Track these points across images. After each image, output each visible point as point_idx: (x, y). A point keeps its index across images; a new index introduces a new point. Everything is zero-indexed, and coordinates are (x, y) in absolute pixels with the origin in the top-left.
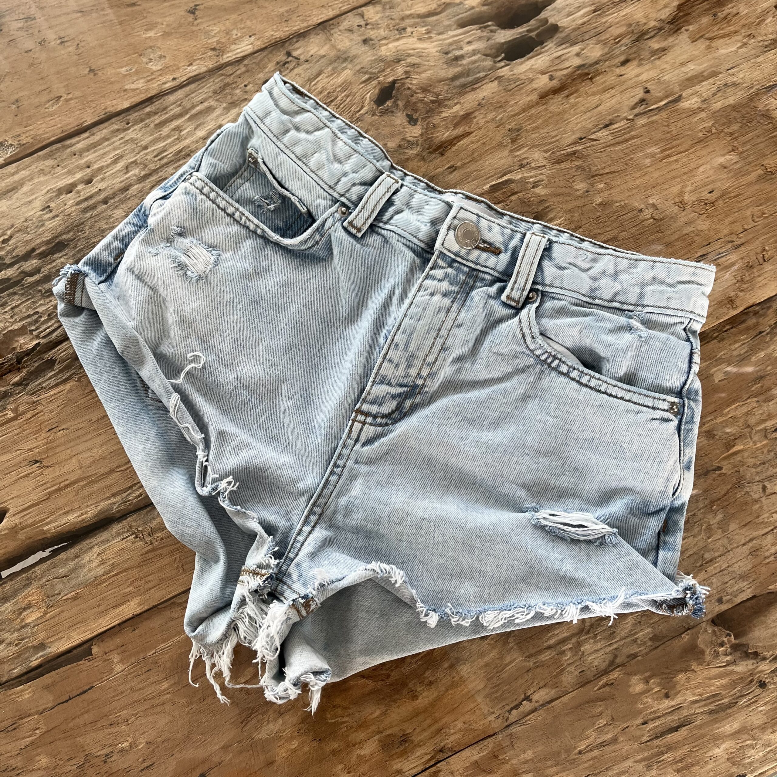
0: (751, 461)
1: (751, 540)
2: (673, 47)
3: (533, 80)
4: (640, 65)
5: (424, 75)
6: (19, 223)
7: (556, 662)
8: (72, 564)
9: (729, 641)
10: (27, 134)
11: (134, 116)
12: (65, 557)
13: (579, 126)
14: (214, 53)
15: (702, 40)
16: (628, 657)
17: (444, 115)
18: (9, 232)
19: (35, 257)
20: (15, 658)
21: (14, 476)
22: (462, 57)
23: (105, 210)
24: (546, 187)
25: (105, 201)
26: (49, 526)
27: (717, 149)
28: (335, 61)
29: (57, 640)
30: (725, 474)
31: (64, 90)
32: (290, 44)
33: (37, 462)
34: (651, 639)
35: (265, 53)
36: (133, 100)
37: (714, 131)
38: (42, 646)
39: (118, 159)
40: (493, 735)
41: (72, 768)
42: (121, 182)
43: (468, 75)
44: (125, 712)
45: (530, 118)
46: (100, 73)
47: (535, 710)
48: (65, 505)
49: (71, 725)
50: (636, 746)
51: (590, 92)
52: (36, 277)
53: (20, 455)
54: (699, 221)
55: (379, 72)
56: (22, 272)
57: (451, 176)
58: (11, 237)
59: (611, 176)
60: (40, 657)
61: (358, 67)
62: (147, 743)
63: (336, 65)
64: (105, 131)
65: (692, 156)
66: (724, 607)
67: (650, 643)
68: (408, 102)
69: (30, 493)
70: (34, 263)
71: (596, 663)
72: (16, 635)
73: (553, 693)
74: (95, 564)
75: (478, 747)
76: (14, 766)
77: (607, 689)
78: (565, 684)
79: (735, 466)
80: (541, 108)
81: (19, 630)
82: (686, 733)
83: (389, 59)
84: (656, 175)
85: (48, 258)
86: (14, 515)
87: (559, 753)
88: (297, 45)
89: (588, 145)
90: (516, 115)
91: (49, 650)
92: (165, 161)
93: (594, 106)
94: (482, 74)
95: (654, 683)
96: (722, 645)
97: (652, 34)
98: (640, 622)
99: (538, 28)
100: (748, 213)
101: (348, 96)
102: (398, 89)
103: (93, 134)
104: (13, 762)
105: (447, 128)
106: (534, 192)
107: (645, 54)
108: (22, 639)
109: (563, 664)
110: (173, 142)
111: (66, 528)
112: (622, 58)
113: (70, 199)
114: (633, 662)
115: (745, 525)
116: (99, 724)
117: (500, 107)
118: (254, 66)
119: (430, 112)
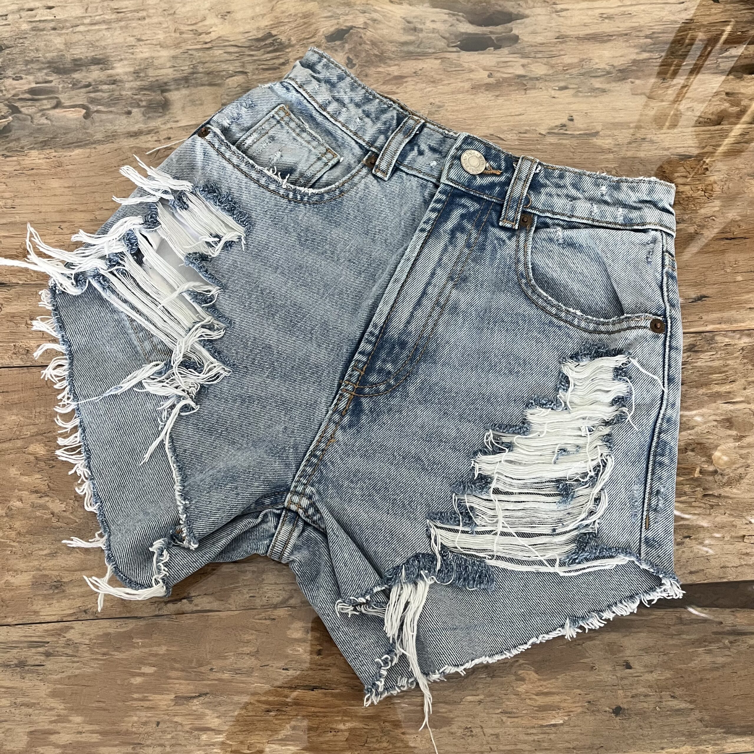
2: (613, 91)
4: (575, 95)
5: (379, 32)
22: (421, 30)
43: (418, 47)
68: (355, 47)
80: (468, 97)
90: (444, 94)
94: (430, 51)
99: (501, 33)
101: (305, 23)
102: (352, 34)
112: (562, 84)
117: (433, 82)
119: (369, 62)
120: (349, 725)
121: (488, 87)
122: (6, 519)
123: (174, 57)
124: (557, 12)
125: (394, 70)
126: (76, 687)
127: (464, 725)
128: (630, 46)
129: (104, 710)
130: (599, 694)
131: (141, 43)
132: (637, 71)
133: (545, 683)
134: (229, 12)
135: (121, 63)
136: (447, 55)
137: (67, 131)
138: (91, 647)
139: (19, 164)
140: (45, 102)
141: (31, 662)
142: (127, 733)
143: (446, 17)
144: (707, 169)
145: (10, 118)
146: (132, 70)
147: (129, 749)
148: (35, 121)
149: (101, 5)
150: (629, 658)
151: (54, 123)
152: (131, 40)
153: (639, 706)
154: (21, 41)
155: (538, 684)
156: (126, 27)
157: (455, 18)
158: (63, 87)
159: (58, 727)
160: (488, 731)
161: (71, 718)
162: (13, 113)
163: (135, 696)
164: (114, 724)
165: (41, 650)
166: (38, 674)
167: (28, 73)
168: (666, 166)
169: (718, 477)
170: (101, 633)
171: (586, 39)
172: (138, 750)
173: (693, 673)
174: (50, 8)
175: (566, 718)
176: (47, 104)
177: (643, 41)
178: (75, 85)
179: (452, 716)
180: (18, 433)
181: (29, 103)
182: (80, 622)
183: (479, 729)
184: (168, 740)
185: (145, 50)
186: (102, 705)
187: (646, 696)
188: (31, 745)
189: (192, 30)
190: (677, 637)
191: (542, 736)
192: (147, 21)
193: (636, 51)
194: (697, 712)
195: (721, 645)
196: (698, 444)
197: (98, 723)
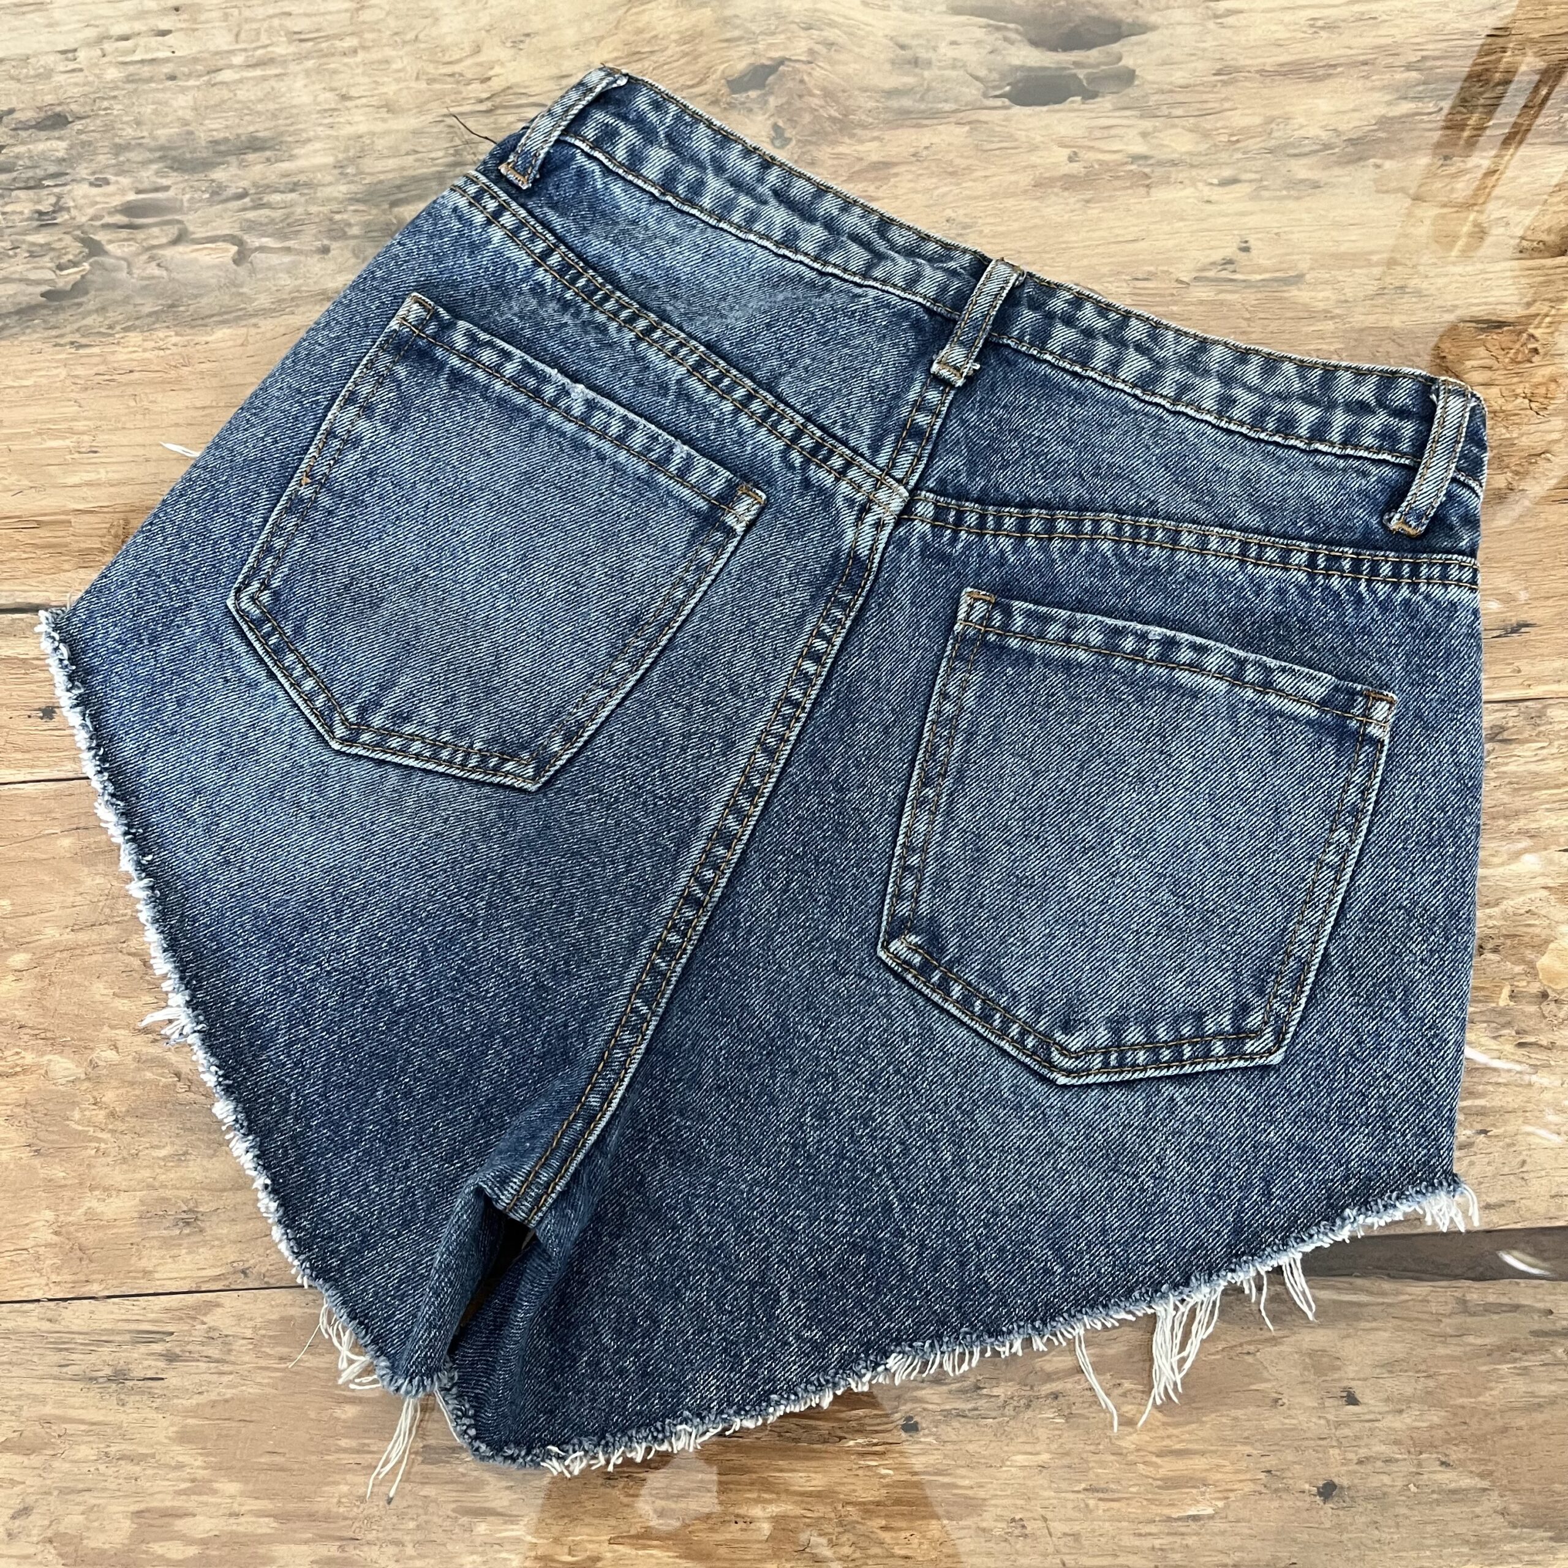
2: (1334, 186)
4: (1255, 197)
5: (840, 68)
22: (929, 63)
43: (922, 99)
68: (789, 103)
80: (1027, 204)
90: (976, 198)
94: (947, 107)
99: (1098, 65)
101: (686, 54)
102: (783, 75)
112: (1227, 173)
117: (953, 174)
119: (819, 135)
120: (774, 1509)
121: (1070, 183)
122: (86, 1084)
123: (416, 133)
124: (1216, 17)
125: (872, 151)
126: (227, 1424)
127: (1008, 1515)
128: (1373, 89)
129: (282, 1470)
130: (1290, 1456)
131: (349, 104)
132: (1387, 140)
133: (1176, 1432)
134: (528, 35)
135: (309, 147)
136: (984, 115)
137: (201, 289)
138: (256, 1344)
139: (105, 362)
140: (155, 231)
141: (138, 1372)
142: (328, 1517)
143: (980, 34)
144: (1535, 351)
145: (86, 266)
146: (330, 160)
147: (331, 1550)
148: (136, 272)
149: (266, 25)
150: (1352, 1384)
151: (174, 275)
152: (328, 99)
153: (1375, 1481)
154: (105, 104)
155: (1161, 1432)
156: (319, 70)
157: (999, 35)
158: (191, 200)
159: (190, 1503)
160: (1058, 1527)
161: (216, 1485)
162: (91, 255)
163: (344, 1443)
164: (302, 1499)
165: (157, 1348)
166: (152, 1396)
167: (121, 173)
168: (1446, 345)
169: (1549, 1008)
170: (274, 1317)
171: (1277, 73)
172: (352, 1552)
173: (1487, 1414)
174: (164, 33)
175: (1220, 1504)
176: (159, 235)
177: (1400, 76)
178: (217, 193)
179: (982, 1494)
180: (107, 911)
181: (124, 234)
182: (234, 1294)
183: (1040, 1524)
184: (408, 1532)
185: (357, 118)
186: (278, 1459)
187: (1388, 1461)
188: (139, 1538)
189: (452, 75)
190: (1454, 1340)
191: (1171, 1539)
192: (361, 56)
193: (1388, 98)
194: (1495, 1495)
195: (1546, 1357)
196: (1507, 936)
197: (272, 1496)
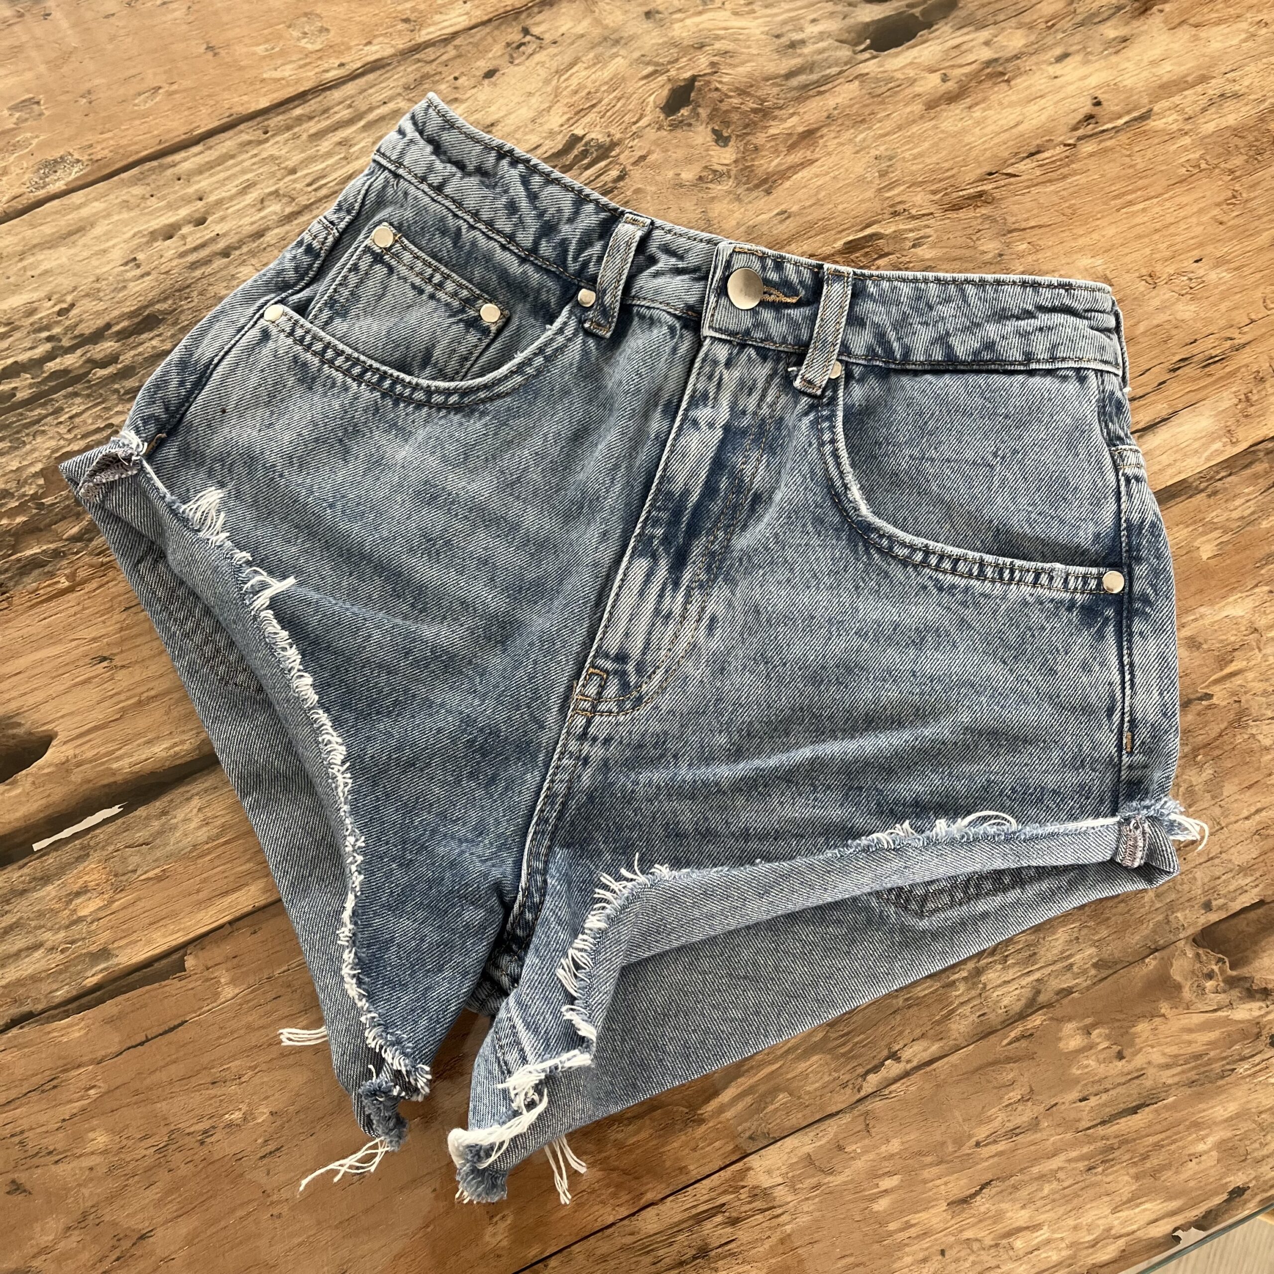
0: (1259, 687)
1: (1258, 811)
3: (915, 80)
6: (86, 284)
7: (941, 998)
8: (156, 824)
9: (1222, 971)
10: (104, 145)
11: (276, 121)
12: (144, 814)
13: (988, 154)
14: (406, 26)
15: (1185, 27)
16: (1058, 993)
17: (772, 131)
18: (69, 299)
19: (111, 337)
20: (60, 972)
21: (67, 681)
23: (226, 267)
24: (933, 246)
25: (226, 253)
26: (121, 763)
27: (1208, 194)
28: (600, 44)
29: (127, 944)
30: (1215, 706)
31: (164, 77)
32: (529, 15)
33: (104, 659)
34: (1095, 965)
35: (488, 29)
36: (275, 95)
37: (1203, 166)
38: (104, 953)
39: (248, 187)
40: (837, 1113)
41: (147, 1152)
42: (252, 224)
44: (237, 1063)
45: (910, 139)
46: (223, 53)
47: (907, 1074)
48: (148, 729)
49: (148, 1082)
50: (1069, 1136)
51: (1006, 102)
52: (111, 370)
53: (77, 647)
54: (1180, 306)
55: (669, 63)
56: (89, 361)
57: (782, 227)
58: (72, 305)
59: (1037, 231)
60: (101, 971)
61: (636, 55)
62: (272, 1113)
63: (600, 49)
64: (228, 143)
65: (1168, 204)
66: (1214, 917)
67: (1093, 972)
69: (91, 709)
70: (108, 346)
71: (1006, 1001)
72: (62, 934)
73: (935, 1048)
74: (193, 825)
75: (811, 1133)
76: (51, 1148)
77: (1024, 1043)
78: (955, 1035)
79: (1234, 694)
81: (67, 927)
82: (1151, 1116)
83: (685, 43)
84: (1111, 231)
85: (131, 339)
86: (65, 743)
87: (943, 1144)
88: (539, 18)
89: (1002, 183)
91: (115, 961)
92: (324, 192)
93: (1012, 124)
95: (1100, 1035)
96: (1210, 976)
97: (1105, 15)
98: (1077, 938)
100: (1258, 294)
103: (210, 148)
104: (50, 1142)
105: (777, 152)
106: (915, 254)
107: (1095, 46)
108: (72, 943)
109: (951, 1003)
110: (337, 163)
111: (149, 766)
113: (170, 248)
114: (1065, 1001)
115: (1249, 787)
116: (194, 1082)
118: (470, 47)
